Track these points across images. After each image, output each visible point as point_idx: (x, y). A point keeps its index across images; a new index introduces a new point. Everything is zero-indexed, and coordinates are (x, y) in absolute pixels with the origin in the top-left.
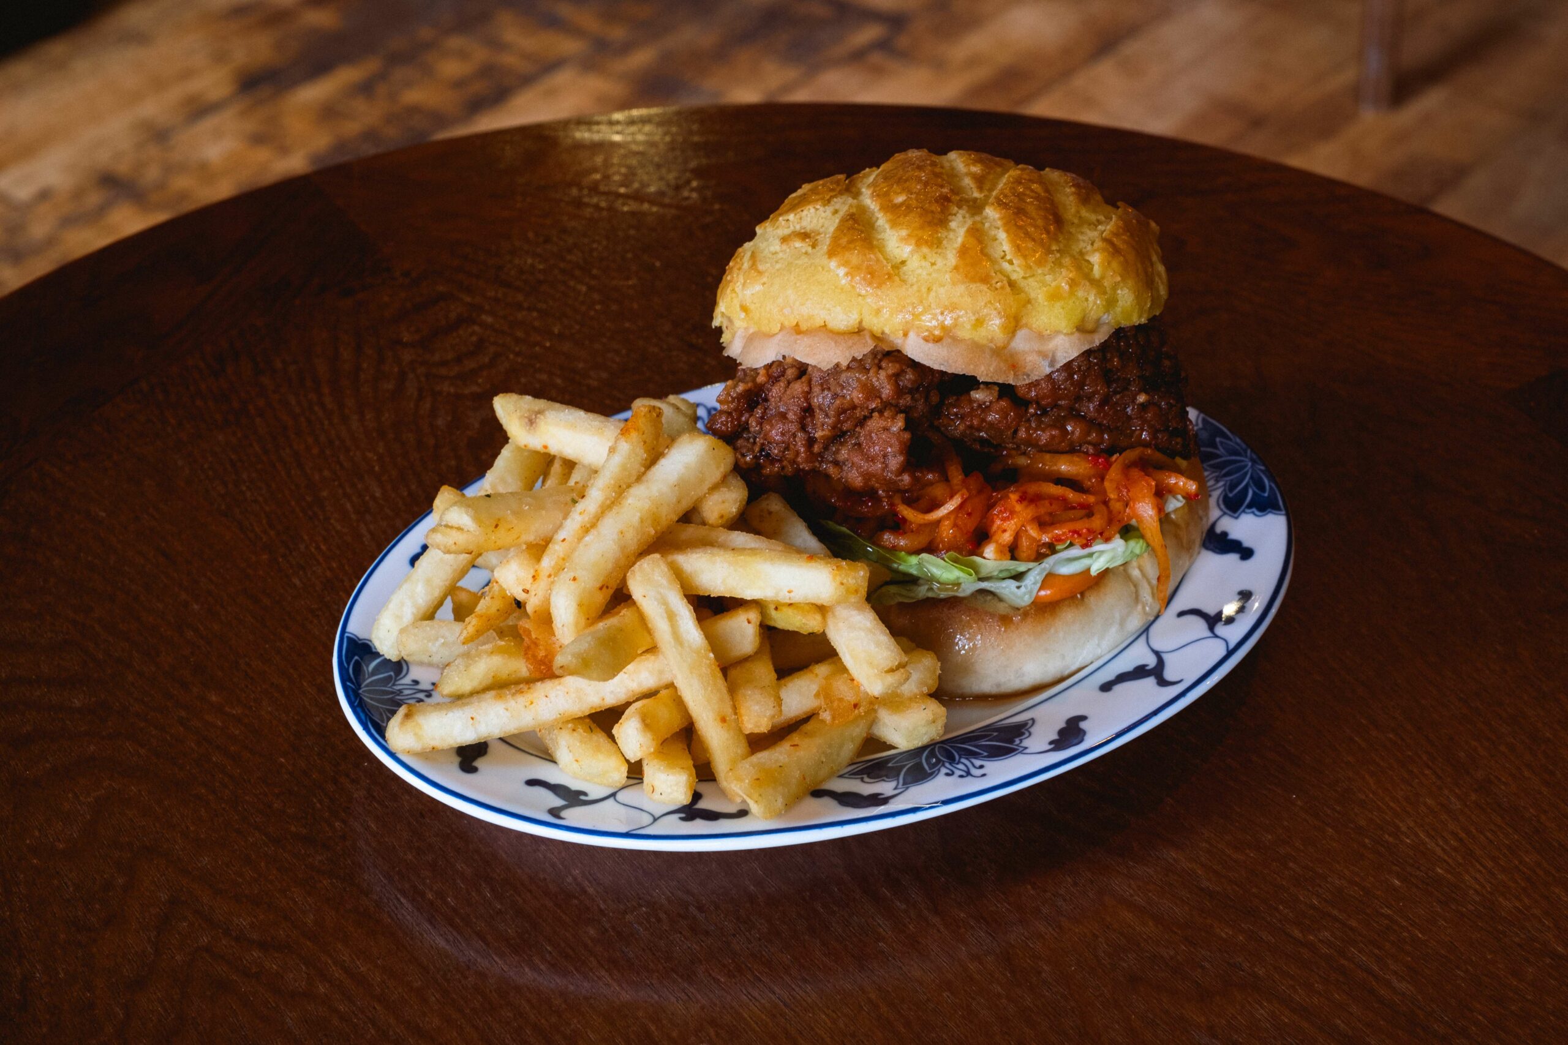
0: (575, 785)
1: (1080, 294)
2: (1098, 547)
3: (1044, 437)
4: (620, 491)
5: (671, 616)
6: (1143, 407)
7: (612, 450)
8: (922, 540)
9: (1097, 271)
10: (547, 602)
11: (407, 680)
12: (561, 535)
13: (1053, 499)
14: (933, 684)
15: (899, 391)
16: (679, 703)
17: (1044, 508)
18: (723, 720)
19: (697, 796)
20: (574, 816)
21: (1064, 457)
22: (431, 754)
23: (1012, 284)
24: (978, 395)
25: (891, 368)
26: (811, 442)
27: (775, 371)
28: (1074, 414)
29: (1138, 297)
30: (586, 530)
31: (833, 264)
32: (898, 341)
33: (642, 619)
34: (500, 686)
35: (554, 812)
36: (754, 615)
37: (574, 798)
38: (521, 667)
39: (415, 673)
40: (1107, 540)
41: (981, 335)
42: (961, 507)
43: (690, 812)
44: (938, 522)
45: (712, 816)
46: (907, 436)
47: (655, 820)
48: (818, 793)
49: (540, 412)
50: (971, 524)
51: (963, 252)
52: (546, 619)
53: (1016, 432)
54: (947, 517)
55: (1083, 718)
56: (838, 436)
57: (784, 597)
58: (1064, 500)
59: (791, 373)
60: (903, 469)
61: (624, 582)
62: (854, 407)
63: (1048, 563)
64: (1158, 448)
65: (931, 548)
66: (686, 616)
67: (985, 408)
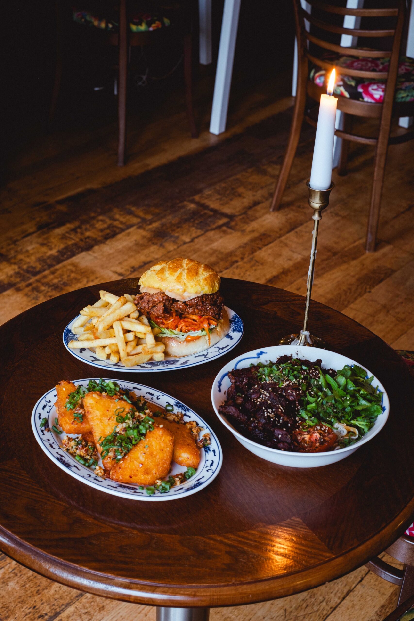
0: (98, 358)
1: (197, 287)
2: (196, 331)
3: (191, 311)
4: (115, 310)
5: (119, 331)
6: (210, 309)
7: (115, 303)
8: (166, 326)
9: (201, 283)
10: (98, 326)
11: (76, 337)
12: (104, 315)
13: (190, 322)
14: (164, 350)
15: (163, 300)
16: (117, 346)
17: (187, 324)
18: (124, 350)
19: (118, 363)
20: (96, 362)
21: (194, 316)
22: (75, 349)
23: (185, 284)
24: (179, 302)
25: (162, 295)
26: (149, 307)
27: (145, 294)
28: (196, 308)
29: (209, 288)
30: (108, 315)
31: (156, 276)
32: (164, 291)
33: (114, 331)
34: (88, 340)
35: (93, 361)
36: (133, 333)
37: (96, 359)
38: (92, 337)
39: (77, 336)
40: (198, 331)
41: (178, 292)
42: (173, 321)
43: (115, 365)
44: (168, 324)
45: (119, 366)
46: (163, 308)
47: (109, 365)
48: (138, 365)
49: (106, 294)
50: (175, 324)
51: (177, 277)
52: (97, 330)
53: (185, 310)
54: (170, 323)
55: (189, 361)
56: (154, 306)
57: (139, 331)
58: (192, 323)
59: (148, 294)
60: (163, 313)
61: (112, 325)
62: (155, 301)
63: (188, 334)
64: (212, 316)
65: (167, 328)
66: (121, 332)
67: (180, 305)
